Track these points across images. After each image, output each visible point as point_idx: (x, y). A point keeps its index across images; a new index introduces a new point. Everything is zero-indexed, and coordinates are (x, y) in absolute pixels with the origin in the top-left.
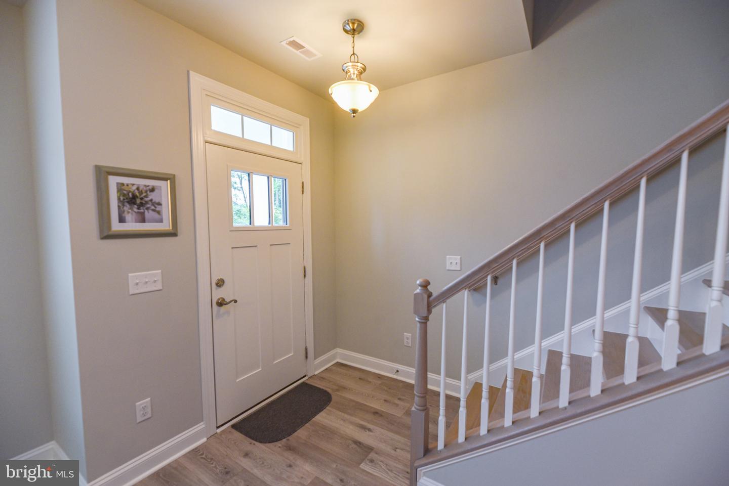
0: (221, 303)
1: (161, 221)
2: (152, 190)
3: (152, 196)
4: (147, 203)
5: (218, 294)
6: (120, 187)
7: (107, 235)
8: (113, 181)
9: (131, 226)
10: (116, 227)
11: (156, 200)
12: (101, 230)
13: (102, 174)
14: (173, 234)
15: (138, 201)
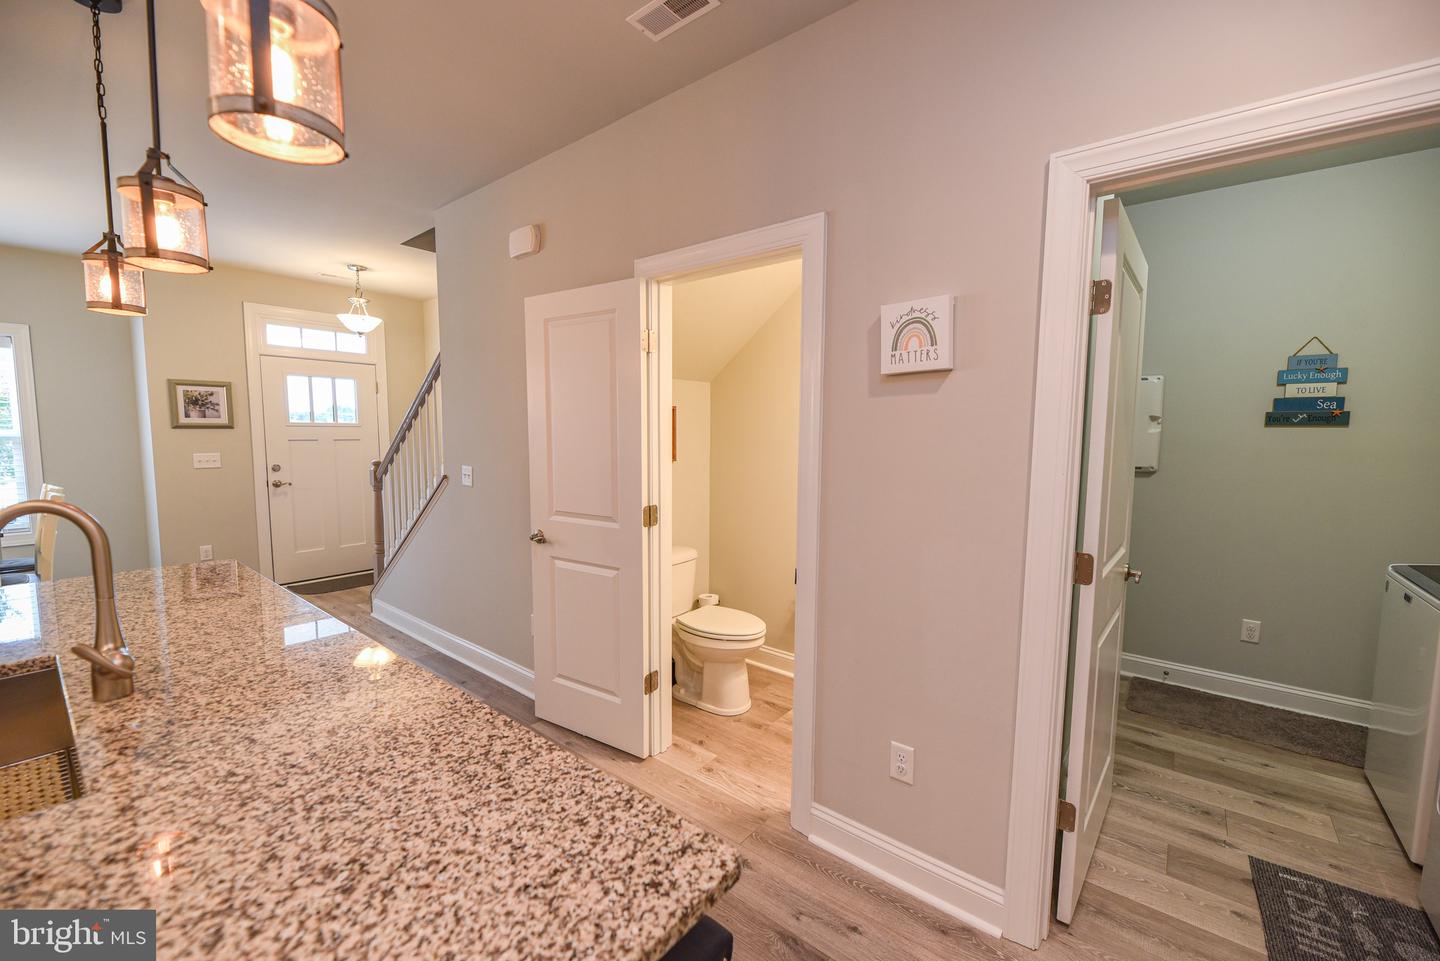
0: (276, 485)
1: (219, 417)
2: (212, 394)
3: (211, 399)
4: (207, 403)
5: (274, 477)
6: (186, 393)
7: (177, 426)
8: (180, 390)
9: (195, 419)
10: (183, 420)
11: (215, 401)
12: (172, 423)
13: (172, 385)
14: (230, 427)
15: (200, 403)
